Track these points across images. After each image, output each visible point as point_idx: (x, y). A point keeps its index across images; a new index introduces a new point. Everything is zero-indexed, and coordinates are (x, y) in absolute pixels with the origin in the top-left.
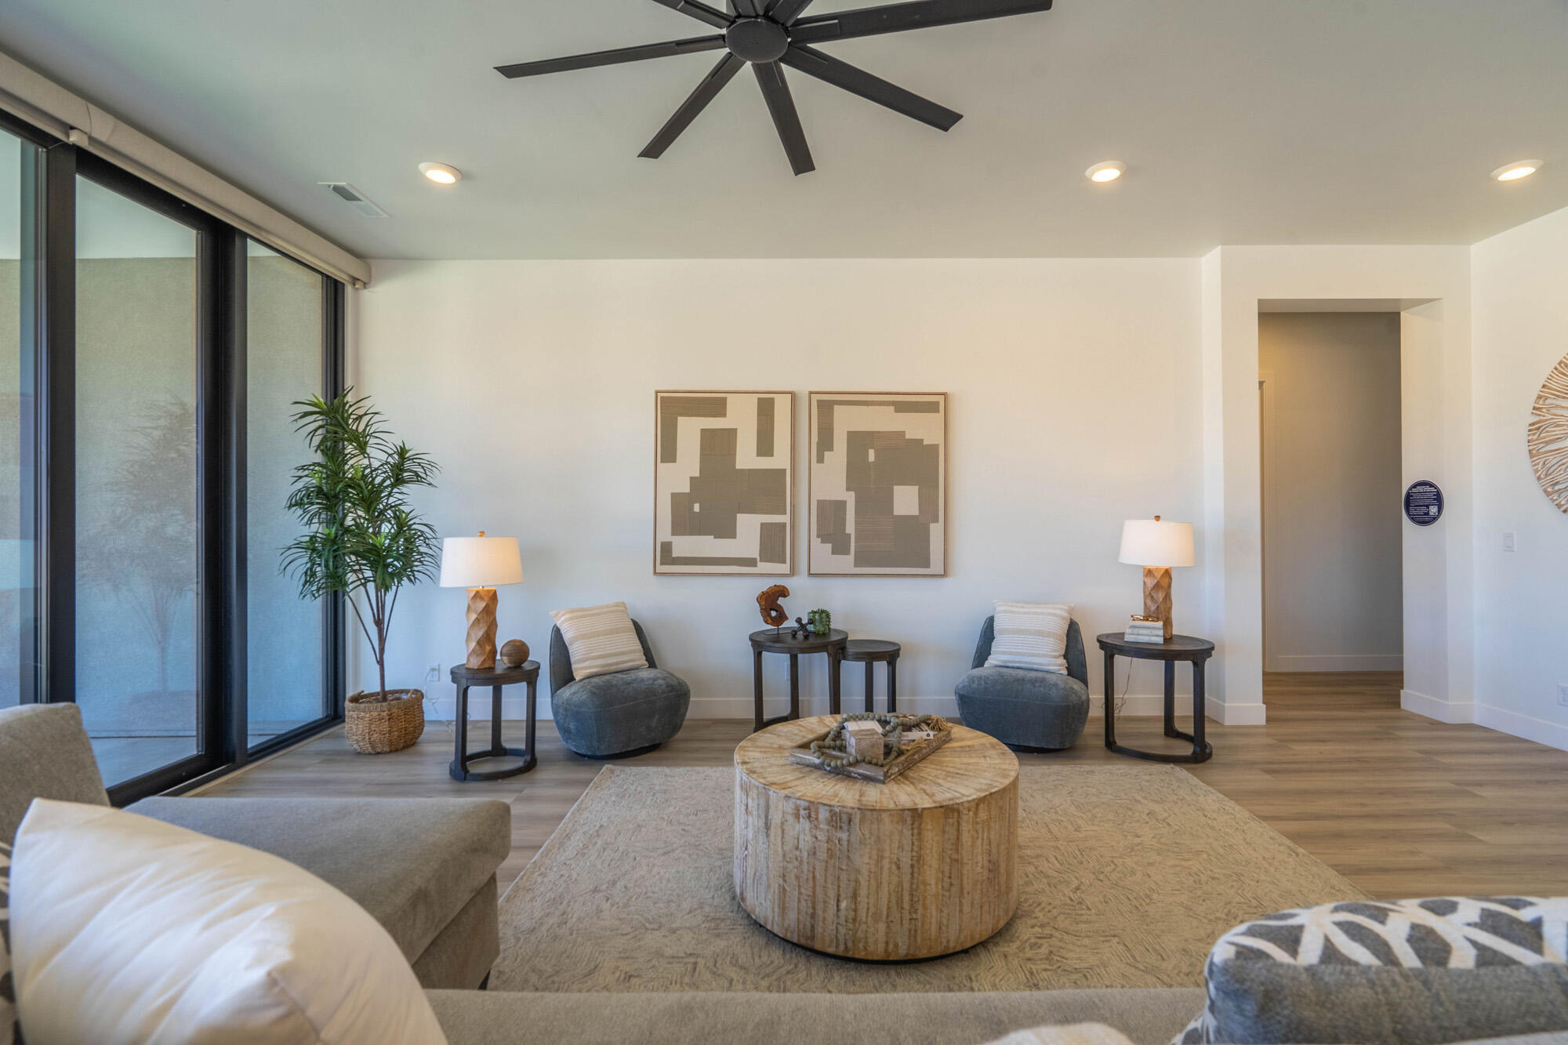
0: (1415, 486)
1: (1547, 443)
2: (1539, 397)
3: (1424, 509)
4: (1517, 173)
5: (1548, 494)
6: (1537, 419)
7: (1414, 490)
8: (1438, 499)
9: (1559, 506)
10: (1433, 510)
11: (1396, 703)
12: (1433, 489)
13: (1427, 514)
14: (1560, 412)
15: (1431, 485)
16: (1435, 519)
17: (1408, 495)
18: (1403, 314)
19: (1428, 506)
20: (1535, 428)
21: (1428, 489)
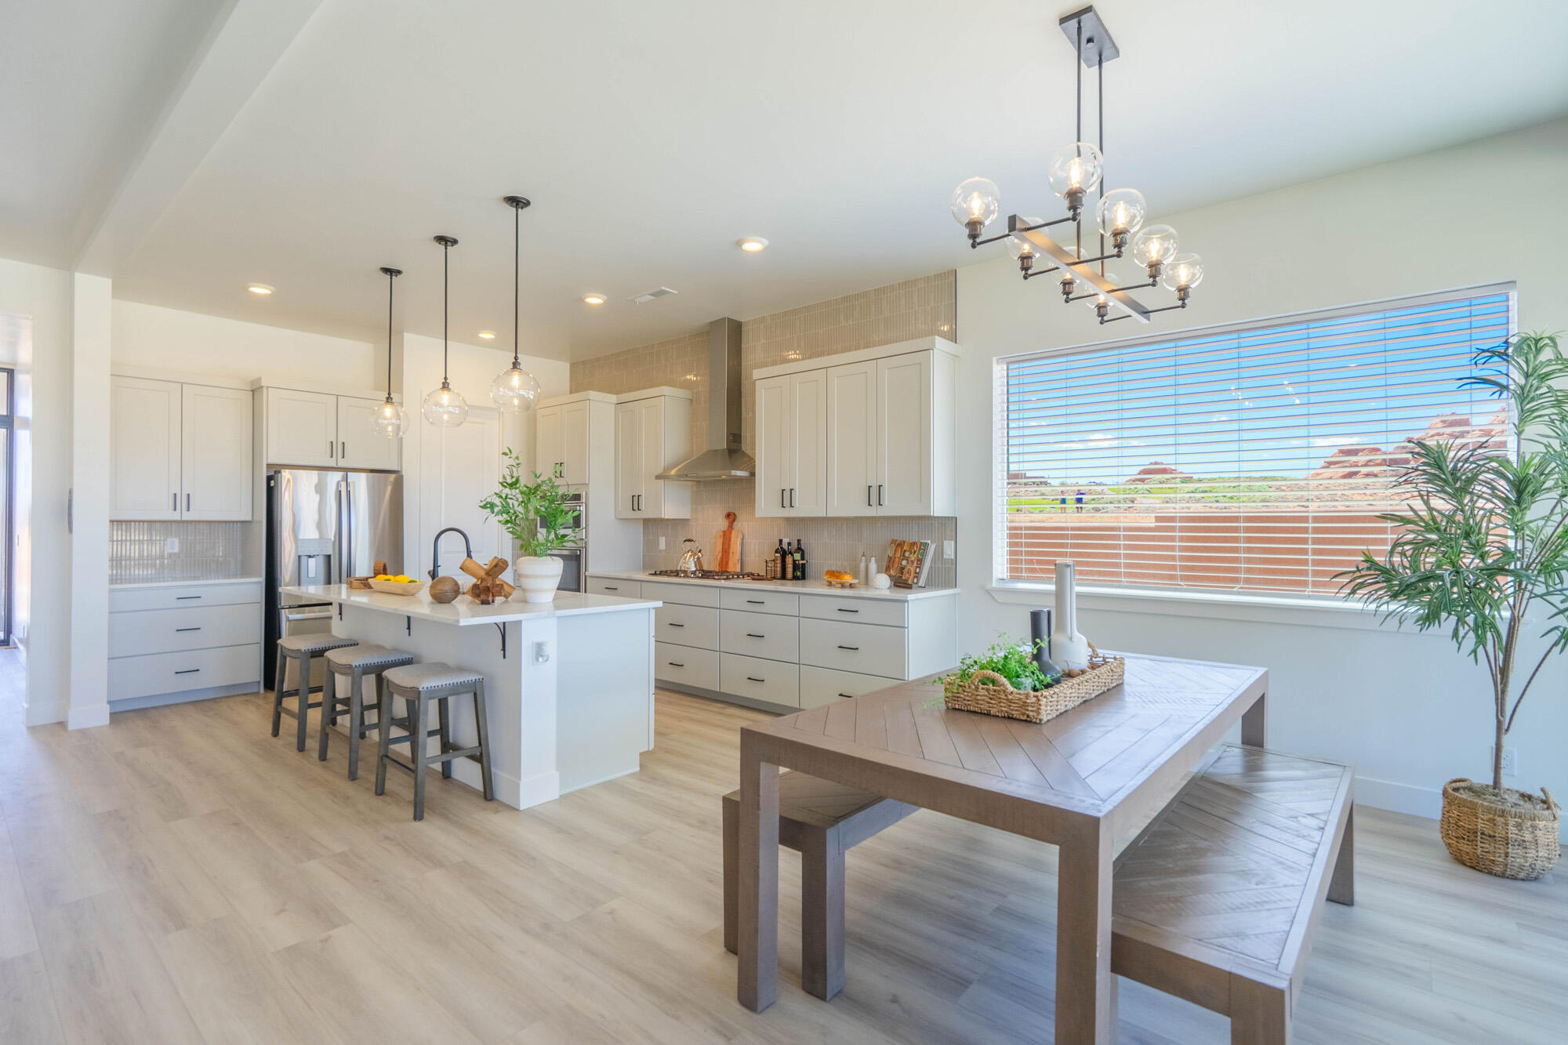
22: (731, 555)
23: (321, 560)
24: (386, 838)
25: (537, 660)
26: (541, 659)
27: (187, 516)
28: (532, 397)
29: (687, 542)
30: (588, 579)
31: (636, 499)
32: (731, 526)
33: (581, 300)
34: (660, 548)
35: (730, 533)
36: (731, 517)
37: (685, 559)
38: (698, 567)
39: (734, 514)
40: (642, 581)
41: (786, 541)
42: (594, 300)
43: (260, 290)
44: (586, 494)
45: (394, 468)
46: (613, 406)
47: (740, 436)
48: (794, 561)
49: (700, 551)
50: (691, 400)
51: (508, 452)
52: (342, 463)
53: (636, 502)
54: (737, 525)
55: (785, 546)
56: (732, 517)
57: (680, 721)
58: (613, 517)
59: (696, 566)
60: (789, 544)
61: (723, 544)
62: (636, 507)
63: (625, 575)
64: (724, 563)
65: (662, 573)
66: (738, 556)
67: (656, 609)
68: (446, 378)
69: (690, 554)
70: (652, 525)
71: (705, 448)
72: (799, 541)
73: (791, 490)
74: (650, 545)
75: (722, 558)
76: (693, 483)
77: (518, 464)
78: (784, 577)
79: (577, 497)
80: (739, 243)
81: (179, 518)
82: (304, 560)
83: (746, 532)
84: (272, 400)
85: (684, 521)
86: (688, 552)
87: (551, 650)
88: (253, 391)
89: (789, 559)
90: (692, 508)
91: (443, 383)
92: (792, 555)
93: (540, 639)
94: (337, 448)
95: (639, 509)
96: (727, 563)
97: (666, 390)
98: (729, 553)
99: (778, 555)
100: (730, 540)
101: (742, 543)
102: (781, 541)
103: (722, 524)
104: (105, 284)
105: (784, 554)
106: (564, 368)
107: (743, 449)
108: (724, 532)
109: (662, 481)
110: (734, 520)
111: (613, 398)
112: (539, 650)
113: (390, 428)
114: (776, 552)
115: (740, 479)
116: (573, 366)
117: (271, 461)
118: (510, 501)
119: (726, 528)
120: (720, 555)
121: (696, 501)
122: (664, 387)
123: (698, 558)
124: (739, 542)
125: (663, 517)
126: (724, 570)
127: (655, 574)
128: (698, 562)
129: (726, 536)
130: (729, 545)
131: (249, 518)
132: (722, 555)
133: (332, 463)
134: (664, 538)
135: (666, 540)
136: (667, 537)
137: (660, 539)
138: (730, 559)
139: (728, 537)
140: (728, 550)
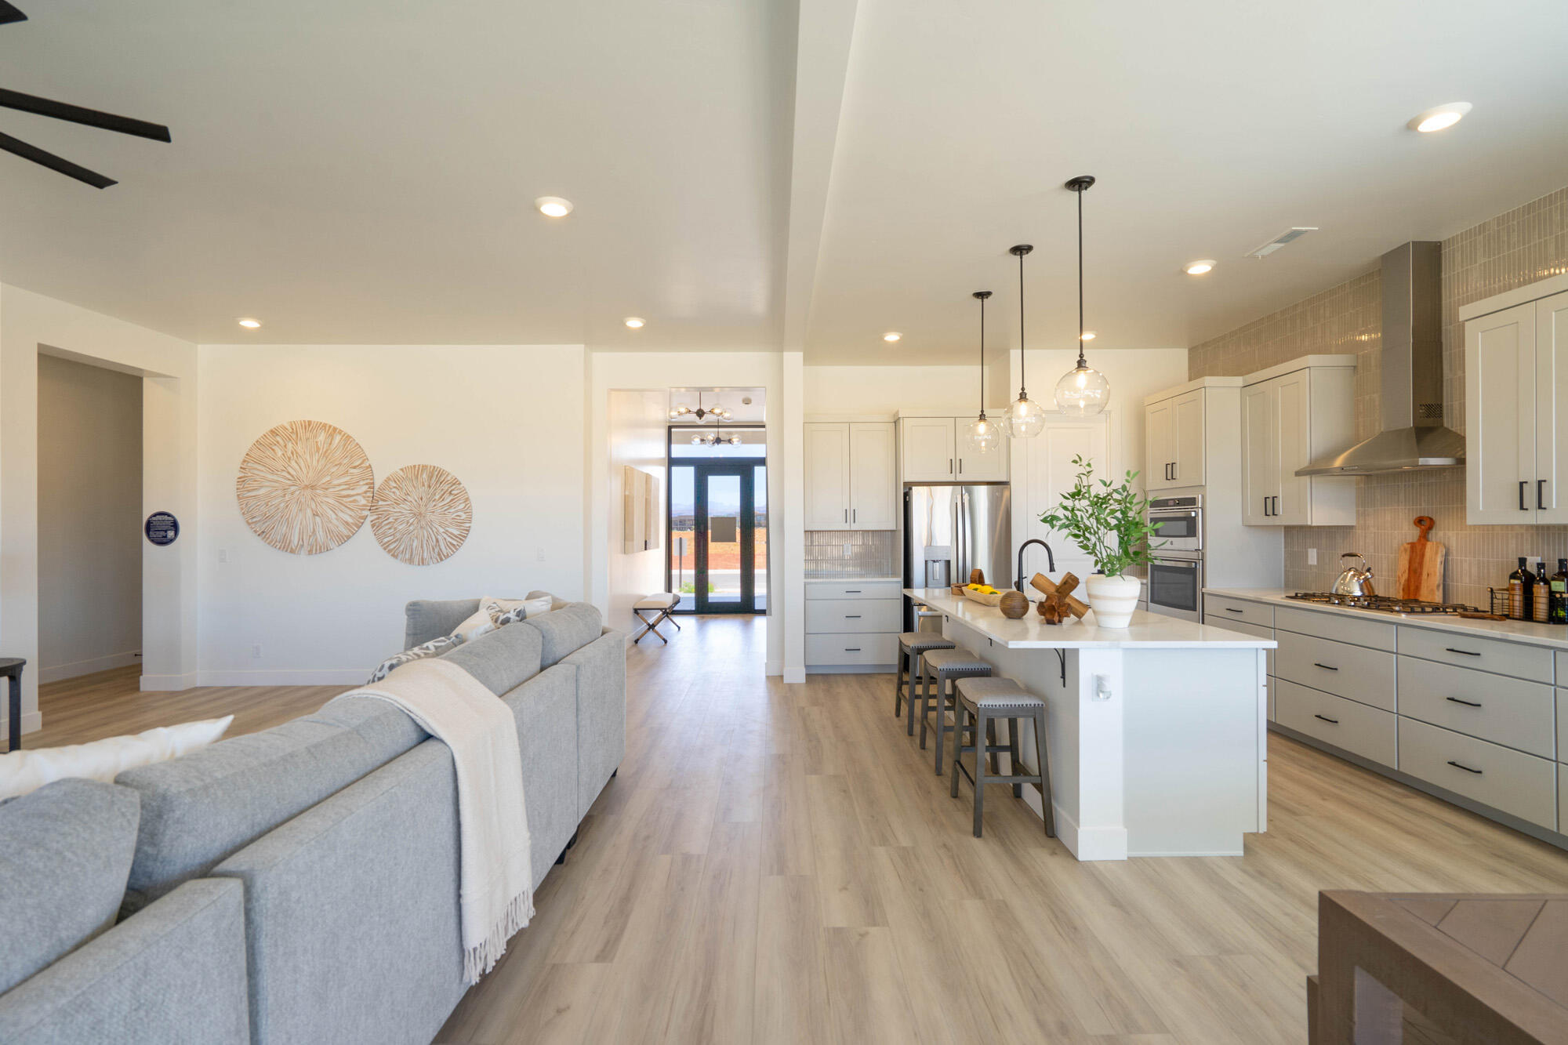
0: (155, 515)
1: (249, 491)
2: (244, 461)
3: (163, 533)
4: (250, 324)
5: (249, 524)
6: (243, 475)
7: (154, 518)
8: (175, 526)
9: (255, 532)
10: (171, 534)
11: (138, 689)
12: (170, 518)
13: (166, 537)
14: (256, 472)
15: (169, 515)
16: (171, 541)
17: (149, 523)
18: (144, 379)
19: (166, 531)
20: (242, 480)
21: (166, 517)
22: (1425, 578)
23: (943, 564)
24: (945, 845)
25: (1098, 695)
26: (1101, 695)
27: (854, 527)
28: (1099, 396)
29: (1346, 558)
30: (1205, 596)
31: (1269, 502)
32: (1424, 537)
33: (1183, 272)
34: (1310, 563)
35: (1424, 546)
36: (1425, 524)
37: (1344, 579)
38: (1366, 591)
39: (1431, 519)
40: (1275, 605)
41: (1532, 563)
42: (1200, 268)
43: (892, 337)
44: (1203, 497)
45: (1004, 479)
46: (1239, 390)
47: (1441, 406)
48: (1551, 593)
49: (1368, 570)
50: (1355, 367)
51: (1078, 460)
52: (960, 478)
53: (1270, 505)
54: (1437, 534)
55: (1532, 568)
56: (1427, 523)
57: (1324, 799)
58: (1241, 523)
59: (1362, 590)
60: (1541, 565)
61: (1410, 562)
62: (1270, 511)
63: (1251, 595)
64: (1412, 588)
65: (1306, 597)
66: (1437, 579)
67: (1268, 650)
68: (1023, 389)
69: (1352, 573)
70: (1298, 534)
71: (1380, 427)
72: (1561, 562)
73: (1540, 483)
74: (1294, 558)
75: (1408, 580)
76: (1359, 478)
77: (1088, 472)
78: (1528, 615)
79: (1192, 501)
80: (1411, 126)
81: (848, 529)
82: (930, 564)
83: (1453, 544)
84: (906, 425)
85: (1345, 530)
86: (1350, 570)
87: (1115, 685)
88: (895, 422)
89: (1540, 592)
90: (1358, 512)
91: (1021, 394)
92: (1547, 582)
93: (1100, 673)
94: (956, 465)
95: (1274, 514)
96: (1418, 588)
97: (1311, 360)
98: (1421, 574)
99: (1517, 582)
100: (1423, 556)
101: (1446, 563)
102: (1523, 560)
103: (1412, 533)
104: (800, 355)
105: (1529, 582)
106: (1184, 353)
107: (1445, 425)
108: (1413, 545)
109: (1307, 479)
110: (1430, 528)
111: (1239, 381)
112: (1099, 685)
113: (983, 444)
114: (1513, 576)
115: (1441, 469)
116: (1192, 351)
117: (907, 480)
118: (1079, 513)
119: (1415, 540)
120: (1406, 576)
121: (1364, 503)
122: (1309, 356)
123: (1366, 580)
124: (1439, 559)
125: (1309, 523)
126: (1412, 597)
127: (1296, 597)
128: (1366, 584)
129: (1416, 553)
130: (1421, 564)
131: (894, 528)
132: (1409, 576)
133: (951, 478)
134: (1315, 550)
135: (1318, 553)
136: (1318, 549)
137: (1309, 550)
138: (1423, 585)
139: (1418, 552)
140: (1419, 570)
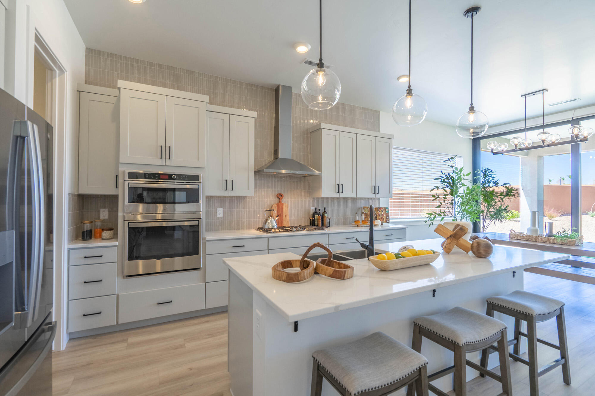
22: (284, 217)
31: (229, 183)
32: (280, 201)
34: (218, 216)
35: (282, 205)
36: (280, 196)
39: (282, 195)
54: (284, 201)
60: (319, 210)
61: (278, 212)
64: (280, 222)
69: (270, 218)
72: (325, 208)
79: (196, 178)
83: (289, 204)
95: (231, 190)
98: (283, 216)
100: (282, 209)
102: (316, 209)
103: (275, 200)
119: (278, 203)
123: (275, 220)
124: (288, 210)
130: (282, 212)
134: (222, 209)
135: (223, 211)
136: (223, 209)
137: (218, 209)
138: (284, 220)
139: (281, 208)
140: (282, 215)
